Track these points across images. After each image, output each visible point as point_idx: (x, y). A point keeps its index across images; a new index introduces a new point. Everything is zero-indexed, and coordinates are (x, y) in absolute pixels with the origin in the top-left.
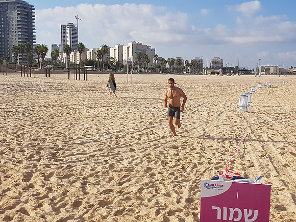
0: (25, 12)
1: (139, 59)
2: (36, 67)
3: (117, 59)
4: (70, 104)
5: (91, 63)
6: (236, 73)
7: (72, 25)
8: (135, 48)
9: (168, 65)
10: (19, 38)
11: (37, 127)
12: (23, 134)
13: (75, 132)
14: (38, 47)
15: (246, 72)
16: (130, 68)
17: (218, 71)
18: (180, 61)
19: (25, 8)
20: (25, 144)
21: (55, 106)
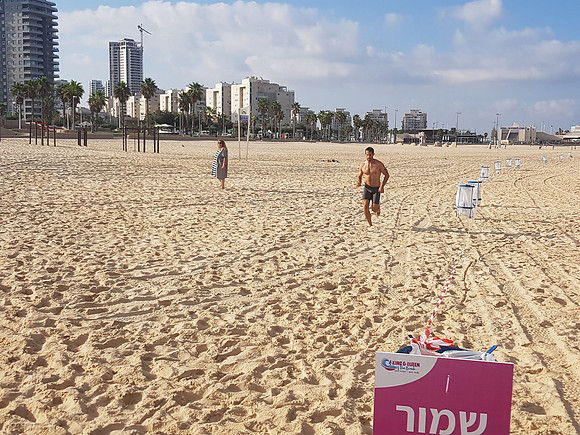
0: (39, 16)
1: (263, 111)
2: (60, 125)
3: (219, 110)
4: (124, 199)
5: (168, 118)
6: (451, 140)
7: (130, 43)
8: (255, 90)
9: (319, 125)
10: (26, 69)
11: (58, 244)
12: (29, 258)
13: (132, 255)
14: (64, 85)
15: (472, 139)
16: (244, 129)
17: (417, 136)
18: (342, 116)
19: (38, 8)
20: (31, 277)
21: (94, 203)
